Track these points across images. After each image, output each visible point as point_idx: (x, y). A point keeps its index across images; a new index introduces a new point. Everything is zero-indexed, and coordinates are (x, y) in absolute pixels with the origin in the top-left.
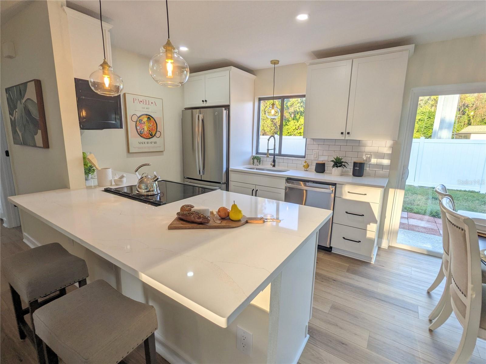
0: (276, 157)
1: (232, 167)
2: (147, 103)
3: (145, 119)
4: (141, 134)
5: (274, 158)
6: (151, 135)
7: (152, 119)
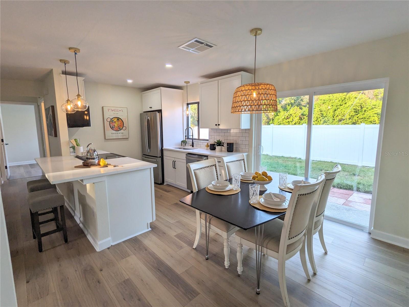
0: (194, 140)
1: (165, 147)
2: (117, 111)
3: (116, 120)
4: (112, 128)
5: (193, 141)
6: (119, 129)
7: (120, 120)
